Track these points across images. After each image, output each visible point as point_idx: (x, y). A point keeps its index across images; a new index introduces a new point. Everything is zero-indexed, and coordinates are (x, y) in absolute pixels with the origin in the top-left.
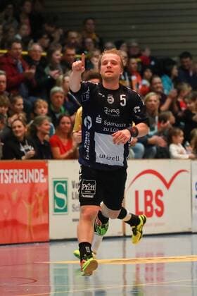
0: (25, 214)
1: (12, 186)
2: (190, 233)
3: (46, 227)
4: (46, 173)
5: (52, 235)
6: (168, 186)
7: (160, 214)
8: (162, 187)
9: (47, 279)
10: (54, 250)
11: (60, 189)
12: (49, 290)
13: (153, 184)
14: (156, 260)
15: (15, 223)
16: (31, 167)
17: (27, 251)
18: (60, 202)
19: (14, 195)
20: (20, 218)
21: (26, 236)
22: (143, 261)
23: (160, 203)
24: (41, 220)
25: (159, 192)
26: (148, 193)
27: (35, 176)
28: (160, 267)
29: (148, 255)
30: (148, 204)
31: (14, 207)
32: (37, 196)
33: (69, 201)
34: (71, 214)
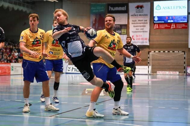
0: (7, 71)
3: (10, 73)
4: (10, 65)
9: (10, 81)
10: (11, 76)
11: (13, 67)
12: (10, 82)
15: (5, 72)
17: (7, 76)
18: (12, 69)
19: (6, 68)
21: (7, 74)
24: (9, 72)
27: (8, 65)
32: (9, 69)
33: (14, 69)
34: (14, 71)
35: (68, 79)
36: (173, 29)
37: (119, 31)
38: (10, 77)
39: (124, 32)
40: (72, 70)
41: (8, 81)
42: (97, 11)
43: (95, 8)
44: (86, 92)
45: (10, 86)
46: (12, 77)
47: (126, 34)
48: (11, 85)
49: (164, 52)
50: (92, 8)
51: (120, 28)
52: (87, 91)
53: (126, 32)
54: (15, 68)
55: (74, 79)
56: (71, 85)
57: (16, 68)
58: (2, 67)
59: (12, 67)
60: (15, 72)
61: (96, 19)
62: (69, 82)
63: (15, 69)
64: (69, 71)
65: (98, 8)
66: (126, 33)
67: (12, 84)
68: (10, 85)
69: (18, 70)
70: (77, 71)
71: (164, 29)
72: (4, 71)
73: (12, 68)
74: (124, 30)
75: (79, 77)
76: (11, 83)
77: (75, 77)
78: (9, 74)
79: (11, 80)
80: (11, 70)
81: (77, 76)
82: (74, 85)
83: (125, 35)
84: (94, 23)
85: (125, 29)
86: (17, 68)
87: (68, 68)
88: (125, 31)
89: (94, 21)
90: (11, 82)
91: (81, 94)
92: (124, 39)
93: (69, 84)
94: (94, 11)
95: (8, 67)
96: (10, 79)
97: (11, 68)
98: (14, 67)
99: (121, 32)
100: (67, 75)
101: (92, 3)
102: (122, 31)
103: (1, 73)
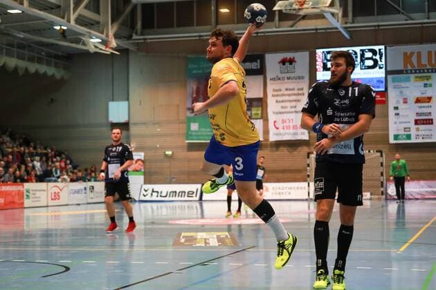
0: (16, 200)
1: (13, 191)
2: (67, 205)
3: (23, 203)
4: (23, 187)
5: (25, 206)
6: (61, 190)
8: (59, 190)
9: (23, 220)
10: (26, 210)
13: (57, 190)
14: (57, 214)
15: (13, 202)
16: (19, 185)
17: (17, 211)
19: (13, 194)
21: (17, 206)
22: (52, 214)
23: (58, 196)
24: (22, 201)
25: (58, 193)
26: (55, 193)
27: (19, 188)
28: (59, 216)
30: (55, 196)
31: (13, 198)
32: (20, 194)
33: (31, 195)
34: (31, 199)
35: (143, 212)
38: (23, 213)
39: (255, 114)
40: (152, 195)
41: (19, 220)
42: (200, 72)
43: (197, 66)
44: (183, 240)
45: (23, 231)
46: (27, 213)
47: (260, 119)
48: (25, 228)
50: (190, 66)
52: (184, 237)
53: (262, 113)
54: (33, 192)
55: (155, 214)
56: (150, 227)
57: (34, 194)
58: (7, 191)
59: (28, 191)
60: (32, 201)
61: (198, 88)
62: (145, 220)
63: (33, 196)
64: (144, 196)
65: (202, 66)
66: (260, 114)
67: (28, 225)
68: (23, 229)
69: (39, 197)
70: (161, 196)
72: (10, 199)
73: (28, 194)
74: (258, 111)
75: (167, 207)
76: (25, 224)
77: (158, 208)
78: (21, 206)
79: (25, 218)
80: (25, 196)
81: (161, 207)
82: (156, 226)
83: (258, 120)
84: (194, 95)
85: (258, 107)
86: (38, 194)
87: (143, 190)
88: (260, 112)
89: (194, 92)
90: (25, 222)
91: (171, 243)
93: (145, 224)
94: (195, 72)
95: (19, 191)
96: (23, 217)
97: (25, 193)
98: (31, 192)
99: (251, 114)
100: (143, 205)
101: (189, 56)
102: (253, 112)
103: (5, 205)
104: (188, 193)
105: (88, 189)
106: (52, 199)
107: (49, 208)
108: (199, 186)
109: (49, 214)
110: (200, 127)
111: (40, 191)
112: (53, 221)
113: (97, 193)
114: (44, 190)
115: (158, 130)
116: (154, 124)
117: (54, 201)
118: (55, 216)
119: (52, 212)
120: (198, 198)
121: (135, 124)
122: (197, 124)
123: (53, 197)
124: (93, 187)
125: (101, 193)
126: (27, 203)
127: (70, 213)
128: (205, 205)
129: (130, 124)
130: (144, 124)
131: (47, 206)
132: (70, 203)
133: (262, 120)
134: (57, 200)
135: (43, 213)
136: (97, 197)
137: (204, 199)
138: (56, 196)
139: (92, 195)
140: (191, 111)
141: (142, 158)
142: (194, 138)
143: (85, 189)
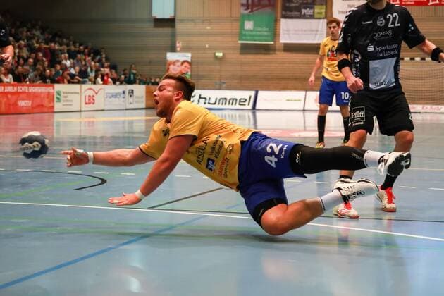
0: (46, 102)
1: (41, 93)
2: (104, 110)
3: (53, 107)
4: (54, 88)
5: (56, 110)
6: (96, 93)
7: (93, 103)
8: (94, 94)
9: (53, 126)
10: (56, 115)
11: (59, 94)
13: (91, 93)
14: (92, 119)
15: (42, 106)
16: (49, 86)
17: (46, 116)
18: (58, 99)
19: (42, 96)
20: (44, 104)
21: (46, 110)
22: (86, 120)
23: (93, 100)
24: (52, 104)
25: (93, 96)
26: (89, 96)
27: (49, 89)
28: (93, 122)
29: (90, 118)
30: (89, 100)
31: (42, 100)
32: (50, 97)
33: (62, 98)
34: (62, 103)
36: (433, 7)
37: (308, 9)
38: (53, 118)
39: (319, 13)
40: (199, 101)
41: (48, 126)
46: (57, 117)
47: (324, 18)
48: (55, 135)
49: (412, 59)
51: (310, 4)
53: (326, 12)
54: (65, 95)
57: (66, 97)
58: (34, 93)
60: (64, 105)
63: (65, 99)
66: (324, 14)
67: (58, 132)
68: (53, 136)
69: (71, 101)
70: (209, 103)
71: (413, 7)
72: (38, 101)
73: (59, 96)
74: (321, 9)
76: (55, 131)
78: (51, 110)
79: (55, 125)
80: (55, 99)
83: (322, 20)
85: (322, 4)
86: (70, 97)
88: (323, 11)
90: (55, 128)
92: (320, 29)
95: (49, 93)
96: (53, 122)
98: (62, 94)
99: (314, 12)
102: (316, 11)
103: (33, 108)
104: (240, 101)
105: (127, 92)
106: (86, 104)
107: (83, 113)
108: (252, 93)
109: (83, 120)
110: (255, 26)
111: (72, 93)
112: (87, 128)
113: (137, 97)
114: (78, 93)
115: (208, 28)
116: (203, 21)
117: (89, 105)
118: (89, 122)
119: (85, 118)
120: (250, 107)
121: (182, 20)
122: (252, 23)
123: (87, 101)
124: (132, 91)
125: (142, 97)
126: (58, 106)
127: (106, 119)
128: (258, 114)
129: (176, 21)
130: (192, 20)
131: (81, 111)
132: (106, 108)
133: (325, 21)
134: (91, 104)
135: (75, 118)
136: (137, 102)
137: (257, 107)
138: (91, 100)
139: (131, 100)
140: (245, 8)
141: (189, 60)
142: (249, 38)
143: (124, 92)
